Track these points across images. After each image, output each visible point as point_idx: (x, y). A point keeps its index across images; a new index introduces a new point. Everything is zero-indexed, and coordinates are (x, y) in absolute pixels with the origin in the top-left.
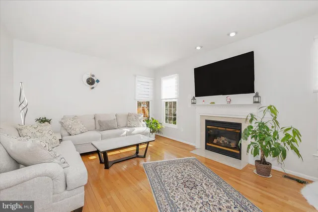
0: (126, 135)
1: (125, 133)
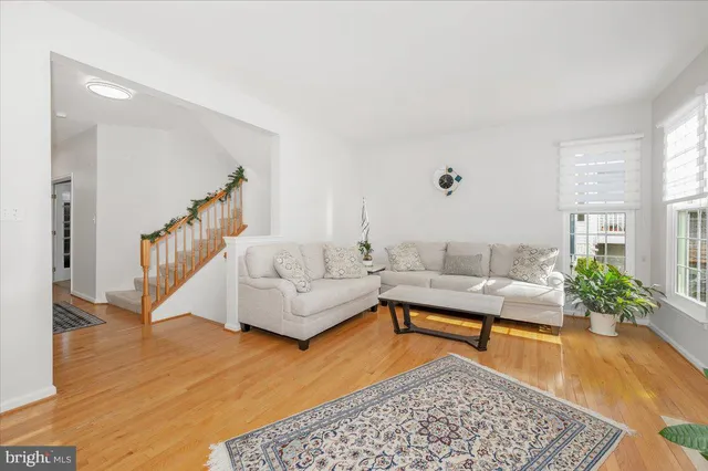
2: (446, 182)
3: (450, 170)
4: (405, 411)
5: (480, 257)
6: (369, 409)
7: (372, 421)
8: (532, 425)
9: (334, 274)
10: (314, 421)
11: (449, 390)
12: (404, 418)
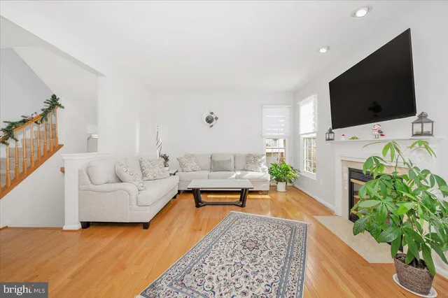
0: (236, 178)
1: (234, 176)
2: (209, 120)
3: (212, 113)
4: (231, 242)
5: (230, 161)
6: (213, 247)
7: (218, 251)
8: (281, 231)
9: (151, 177)
10: (189, 262)
11: (243, 227)
12: (233, 246)
